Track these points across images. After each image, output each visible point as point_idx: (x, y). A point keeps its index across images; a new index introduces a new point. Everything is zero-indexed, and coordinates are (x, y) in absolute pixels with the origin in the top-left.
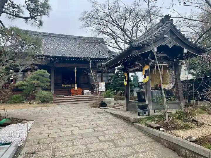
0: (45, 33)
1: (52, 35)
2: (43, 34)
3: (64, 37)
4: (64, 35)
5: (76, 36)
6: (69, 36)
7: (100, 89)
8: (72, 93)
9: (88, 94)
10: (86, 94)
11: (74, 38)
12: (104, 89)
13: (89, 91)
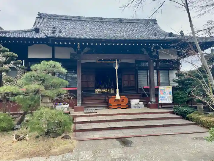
0: (74, 17)
1: (82, 19)
3: (99, 20)
5: (115, 19)
6: (106, 18)
7: (161, 100)
8: (111, 105)
9: (139, 107)
10: (135, 107)
11: (114, 21)
12: (170, 99)
13: (140, 101)
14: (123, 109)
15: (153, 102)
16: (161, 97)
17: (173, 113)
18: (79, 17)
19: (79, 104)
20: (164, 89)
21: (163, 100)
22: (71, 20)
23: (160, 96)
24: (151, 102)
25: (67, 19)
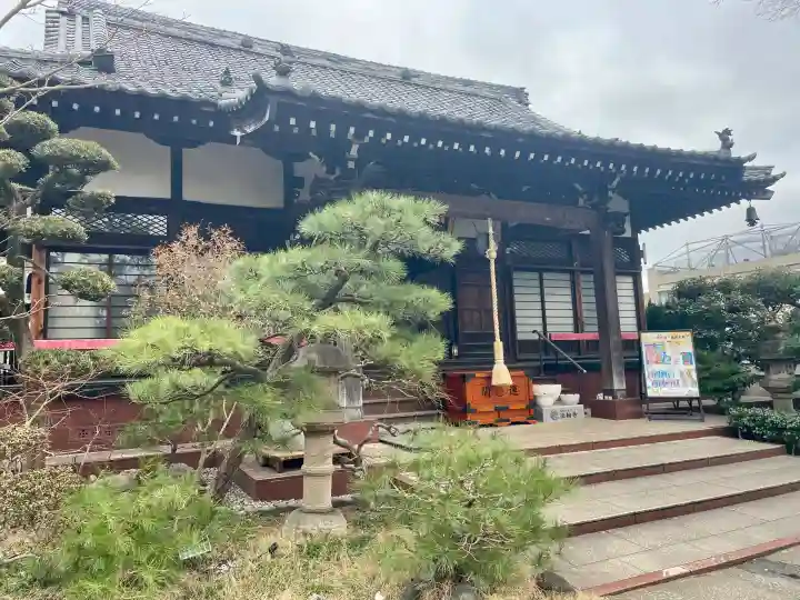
0: (222, 34)
1: (259, 50)
2: (208, 38)
3: (328, 63)
4: (327, 56)
5: (387, 68)
6: (354, 61)
7: (655, 383)
8: (474, 411)
9: (569, 416)
10: (553, 415)
11: (382, 75)
12: (689, 381)
13: (563, 392)
14: (517, 426)
15: (619, 394)
16: (655, 374)
17: (731, 432)
18: (246, 36)
19: (356, 408)
20: (663, 344)
21: (665, 384)
22: (212, 45)
23: (649, 369)
24: (610, 392)
25: (194, 36)
